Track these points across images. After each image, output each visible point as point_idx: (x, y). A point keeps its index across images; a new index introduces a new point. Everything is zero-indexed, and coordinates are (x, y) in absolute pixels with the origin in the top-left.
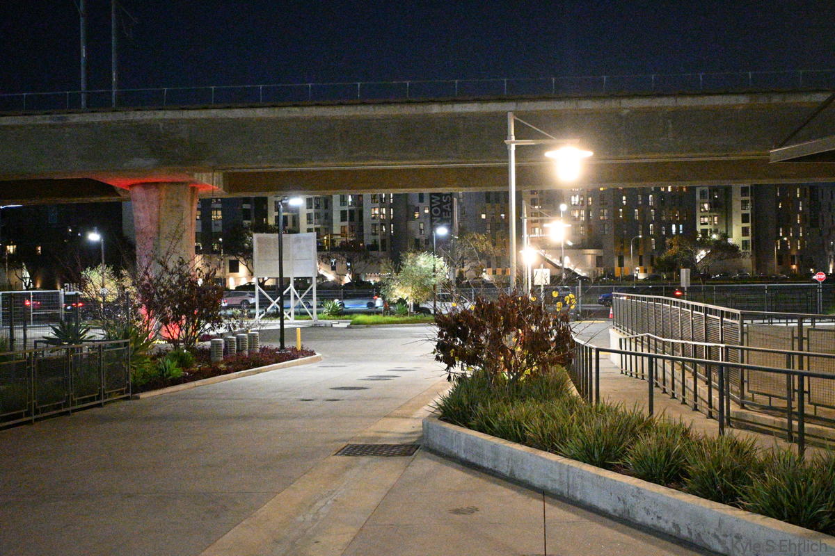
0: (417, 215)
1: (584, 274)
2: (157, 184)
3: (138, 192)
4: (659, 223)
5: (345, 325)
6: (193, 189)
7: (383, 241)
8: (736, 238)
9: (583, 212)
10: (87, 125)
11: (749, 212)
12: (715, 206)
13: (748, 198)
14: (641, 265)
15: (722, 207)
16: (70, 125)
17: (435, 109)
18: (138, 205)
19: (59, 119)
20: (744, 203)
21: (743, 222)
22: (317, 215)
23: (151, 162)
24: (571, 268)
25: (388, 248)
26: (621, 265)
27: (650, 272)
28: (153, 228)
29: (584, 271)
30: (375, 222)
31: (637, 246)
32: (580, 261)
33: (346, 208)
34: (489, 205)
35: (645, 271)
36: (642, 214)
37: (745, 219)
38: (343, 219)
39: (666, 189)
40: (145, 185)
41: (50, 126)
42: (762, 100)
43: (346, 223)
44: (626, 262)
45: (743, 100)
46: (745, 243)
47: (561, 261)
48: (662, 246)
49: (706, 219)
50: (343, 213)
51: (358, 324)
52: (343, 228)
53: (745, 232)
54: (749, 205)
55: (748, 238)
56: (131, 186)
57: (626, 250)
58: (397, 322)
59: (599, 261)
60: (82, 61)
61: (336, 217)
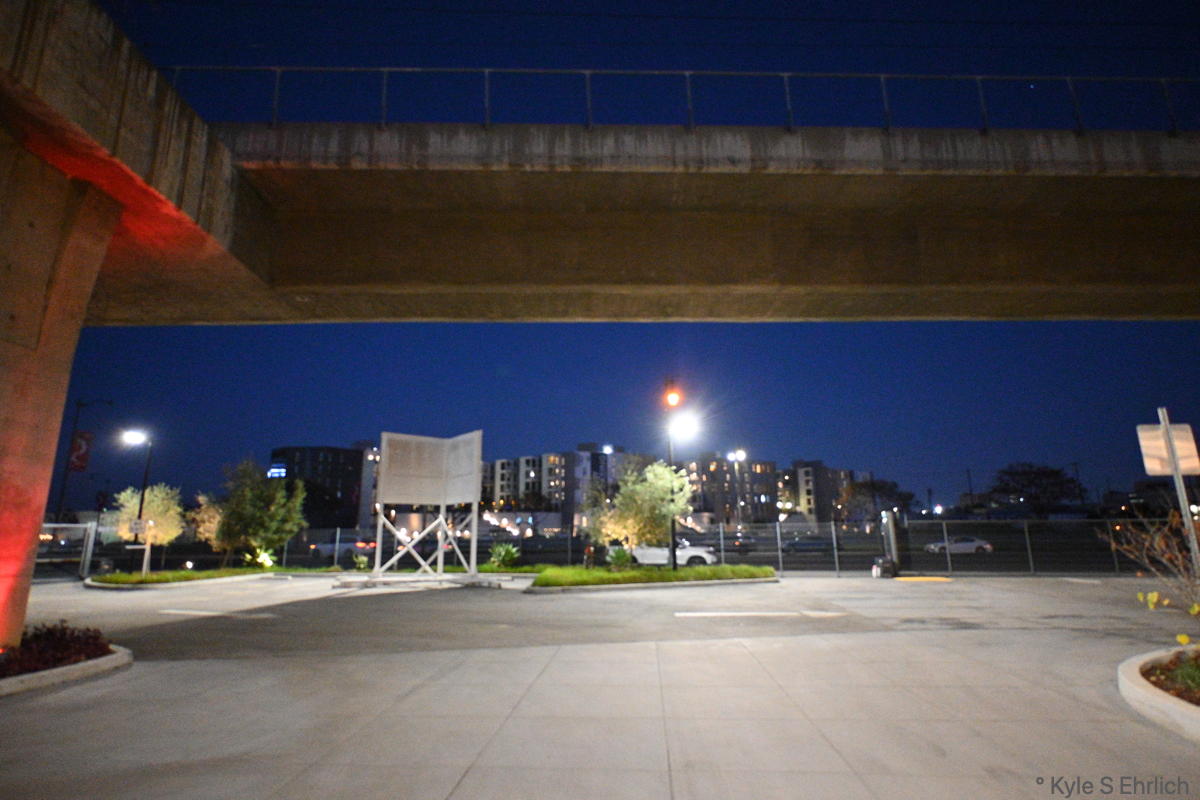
1: (702, 531)
4: (753, 494)
8: (803, 507)
9: (700, 486)
11: (811, 488)
20: (807, 482)
21: (807, 495)
22: (509, 486)
29: (702, 528)
30: (551, 490)
32: (697, 520)
33: (528, 480)
37: (809, 492)
38: (527, 487)
43: (529, 491)
46: (810, 511)
47: (686, 520)
53: (809, 502)
54: (811, 484)
55: (812, 506)
59: (711, 522)
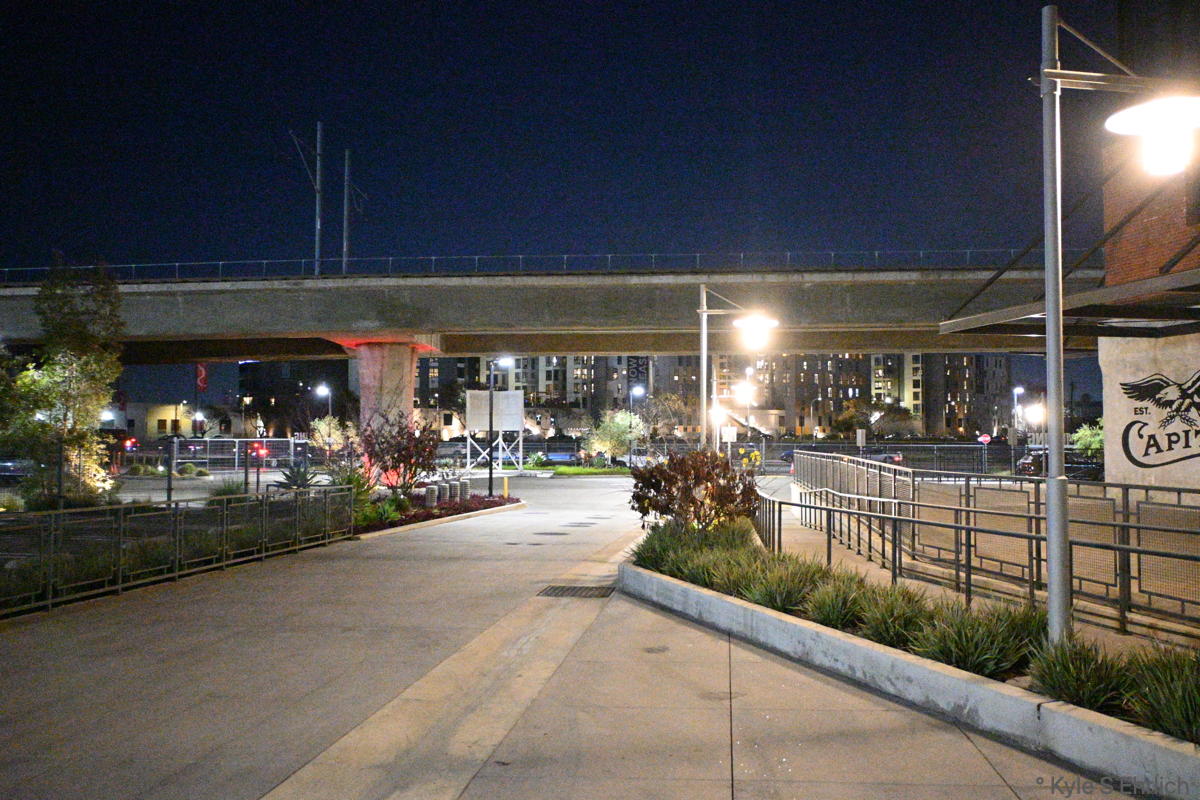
0: (615, 376)
1: (767, 433)
2: (380, 344)
3: (363, 351)
4: (837, 387)
5: (549, 475)
6: (413, 350)
7: (584, 399)
8: (908, 402)
9: (767, 376)
10: (319, 290)
11: (920, 378)
12: (888, 372)
13: (919, 365)
14: (820, 425)
15: (895, 373)
16: (306, 290)
17: (634, 280)
18: (364, 363)
19: (294, 284)
20: (916, 370)
21: (914, 387)
22: (525, 374)
23: (377, 323)
24: (757, 427)
25: (589, 405)
26: (802, 424)
27: (828, 431)
28: (377, 384)
29: (767, 429)
30: (576, 381)
31: (816, 409)
33: (551, 368)
34: (681, 368)
35: (824, 431)
36: (823, 379)
37: (916, 384)
38: (548, 377)
39: (844, 356)
40: (368, 344)
41: (288, 291)
42: (933, 277)
43: (551, 382)
44: (806, 422)
45: (915, 276)
46: (916, 407)
47: (747, 421)
48: (839, 408)
49: (880, 385)
50: (548, 374)
51: (561, 475)
52: (548, 386)
53: (916, 397)
54: (920, 372)
55: (919, 402)
56: (358, 345)
57: (806, 410)
58: (596, 474)
59: (782, 420)
60: (317, 233)
61: (542, 376)
